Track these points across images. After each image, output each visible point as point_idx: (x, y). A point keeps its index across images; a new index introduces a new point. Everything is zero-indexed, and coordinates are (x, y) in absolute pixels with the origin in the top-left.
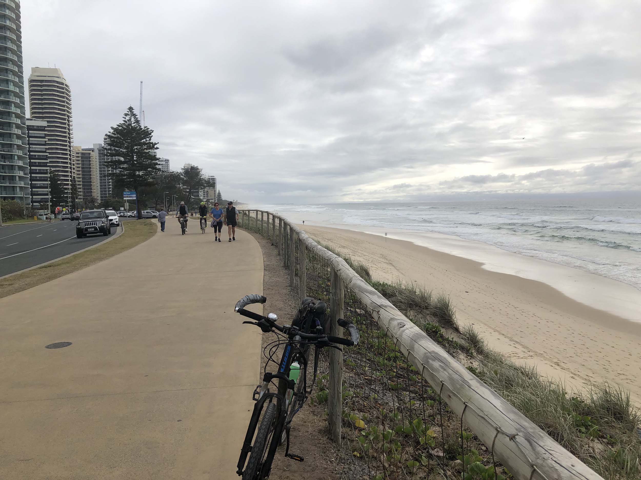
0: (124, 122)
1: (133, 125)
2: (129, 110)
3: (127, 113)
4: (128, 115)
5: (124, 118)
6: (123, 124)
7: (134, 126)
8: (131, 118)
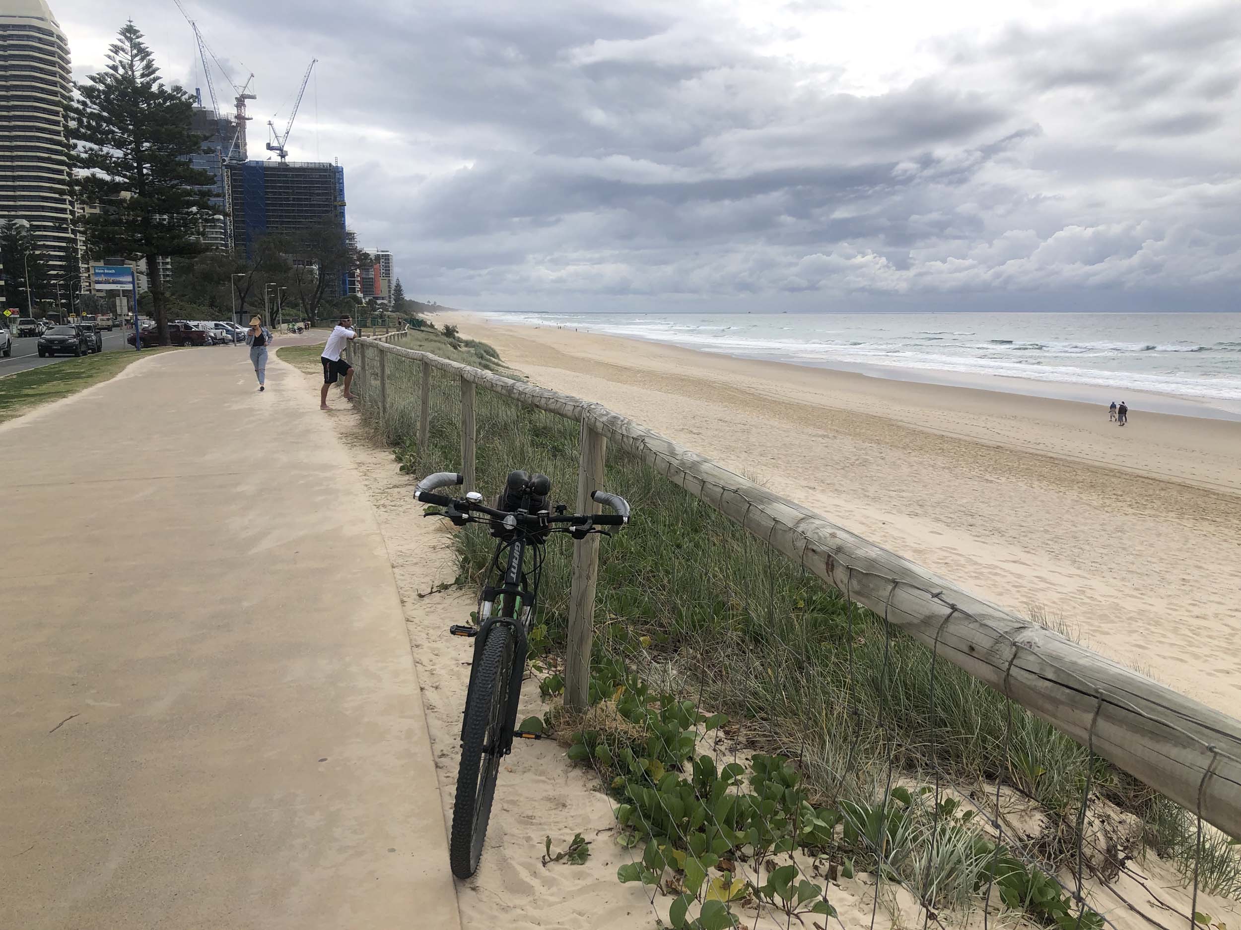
0: (112, 72)
1: (138, 81)
2: (122, 37)
3: (119, 44)
4: (123, 50)
5: (109, 57)
6: (106, 74)
7: (141, 83)
8: (132, 61)
